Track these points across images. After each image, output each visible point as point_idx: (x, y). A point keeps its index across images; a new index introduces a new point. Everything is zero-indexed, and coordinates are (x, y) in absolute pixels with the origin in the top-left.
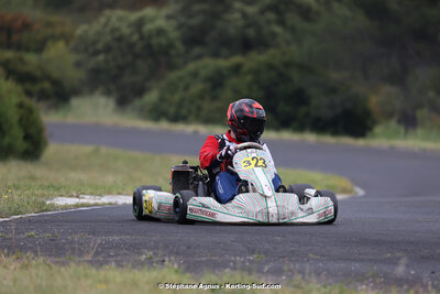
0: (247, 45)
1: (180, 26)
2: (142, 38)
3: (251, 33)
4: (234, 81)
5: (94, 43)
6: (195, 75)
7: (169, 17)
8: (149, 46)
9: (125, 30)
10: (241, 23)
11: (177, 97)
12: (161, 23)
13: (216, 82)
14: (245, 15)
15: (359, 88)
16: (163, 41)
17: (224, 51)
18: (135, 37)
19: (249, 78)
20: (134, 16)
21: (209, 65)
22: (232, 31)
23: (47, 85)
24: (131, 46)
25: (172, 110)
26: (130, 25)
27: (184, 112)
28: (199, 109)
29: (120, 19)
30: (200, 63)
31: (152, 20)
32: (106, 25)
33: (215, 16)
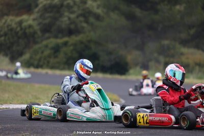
0: (70, 32)
1: (39, 24)
2: (21, 29)
3: (72, 27)
4: (64, 49)
6: (46, 46)
7: (34, 20)
8: (25, 33)
9: (14, 26)
10: (68, 22)
11: (38, 57)
12: (30, 22)
13: (56, 50)
14: (69, 19)
15: (122, 52)
16: (31, 30)
17: (60, 35)
18: (19, 29)
19: (71, 48)
20: (18, 19)
21: (53, 42)
22: (63, 26)
24: (17, 33)
25: (36, 63)
26: (16, 23)
27: (41, 63)
28: (48, 62)
29: (11, 20)
31: (27, 21)
32: (5, 23)
33: (56, 19)
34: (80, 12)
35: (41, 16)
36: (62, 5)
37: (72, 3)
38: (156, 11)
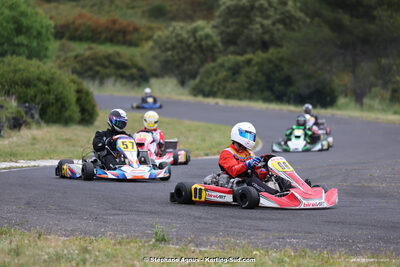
0: (265, 46)
1: (221, 34)
2: (195, 40)
3: (267, 37)
4: (247, 70)
5: (165, 44)
6: (222, 66)
7: (214, 27)
8: (200, 46)
9: (185, 35)
10: (260, 31)
11: (210, 81)
12: (208, 30)
13: (235, 71)
14: (262, 26)
15: (326, 76)
16: (209, 42)
17: (249, 49)
18: (191, 40)
19: (256, 68)
20: (190, 26)
21: (231, 59)
22: (254, 36)
23: (134, 71)
24: (189, 46)
25: (207, 89)
26: (188, 32)
27: (215, 89)
28: (224, 88)
29: (182, 28)
30: (226, 58)
31: (203, 29)
32: (172, 32)
33: (244, 26)
34: (278, 17)
35: (223, 23)
36: (252, 8)
37: (266, 5)
38: (372, 19)
